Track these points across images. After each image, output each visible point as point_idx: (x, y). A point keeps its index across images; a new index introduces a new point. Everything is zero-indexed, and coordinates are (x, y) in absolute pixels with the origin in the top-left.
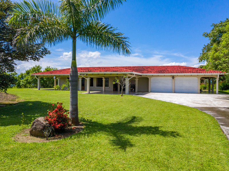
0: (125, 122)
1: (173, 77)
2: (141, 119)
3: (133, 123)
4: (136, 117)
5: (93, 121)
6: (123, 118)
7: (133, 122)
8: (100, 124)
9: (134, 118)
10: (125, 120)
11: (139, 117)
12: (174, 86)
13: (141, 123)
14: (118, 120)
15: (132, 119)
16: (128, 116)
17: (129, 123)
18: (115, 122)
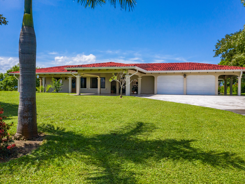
0: (126, 131)
1: (185, 75)
2: (153, 128)
3: (140, 134)
4: (143, 123)
5: (66, 131)
6: (121, 125)
7: (139, 131)
8: (78, 136)
9: (141, 125)
10: (126, 128)
11: (148, 123)
12: (186, 86)
13: (154, 134)
14: (113, 129)
15: (138, 127)
16: (131, 122)
17: (133, 135)
18: (107, 133)
